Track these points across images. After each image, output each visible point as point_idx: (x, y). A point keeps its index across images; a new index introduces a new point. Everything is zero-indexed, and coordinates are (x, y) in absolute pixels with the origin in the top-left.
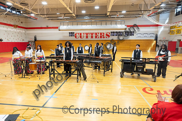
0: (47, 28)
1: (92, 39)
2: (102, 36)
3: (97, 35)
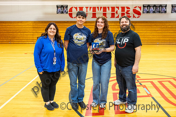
2: (125, 12)
3: (116, 11)
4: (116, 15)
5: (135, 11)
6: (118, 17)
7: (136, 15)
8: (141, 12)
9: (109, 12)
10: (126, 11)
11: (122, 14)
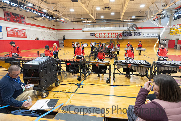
0: (74, 29)
1: (108, 38)
3: (113, 35)
9: (110, 35)
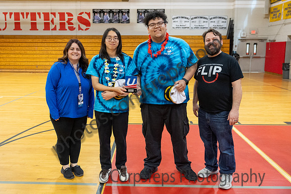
1: (34, 33)
2: (65, 21)
3: (51, 19)
4: (52, 26)
5: (81, 20)
6: (55, 29)
7: (83, 27)
8: (91, 21)
9: (40, 21)
10: (66, 19)
11: (61, 23)
